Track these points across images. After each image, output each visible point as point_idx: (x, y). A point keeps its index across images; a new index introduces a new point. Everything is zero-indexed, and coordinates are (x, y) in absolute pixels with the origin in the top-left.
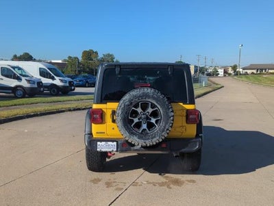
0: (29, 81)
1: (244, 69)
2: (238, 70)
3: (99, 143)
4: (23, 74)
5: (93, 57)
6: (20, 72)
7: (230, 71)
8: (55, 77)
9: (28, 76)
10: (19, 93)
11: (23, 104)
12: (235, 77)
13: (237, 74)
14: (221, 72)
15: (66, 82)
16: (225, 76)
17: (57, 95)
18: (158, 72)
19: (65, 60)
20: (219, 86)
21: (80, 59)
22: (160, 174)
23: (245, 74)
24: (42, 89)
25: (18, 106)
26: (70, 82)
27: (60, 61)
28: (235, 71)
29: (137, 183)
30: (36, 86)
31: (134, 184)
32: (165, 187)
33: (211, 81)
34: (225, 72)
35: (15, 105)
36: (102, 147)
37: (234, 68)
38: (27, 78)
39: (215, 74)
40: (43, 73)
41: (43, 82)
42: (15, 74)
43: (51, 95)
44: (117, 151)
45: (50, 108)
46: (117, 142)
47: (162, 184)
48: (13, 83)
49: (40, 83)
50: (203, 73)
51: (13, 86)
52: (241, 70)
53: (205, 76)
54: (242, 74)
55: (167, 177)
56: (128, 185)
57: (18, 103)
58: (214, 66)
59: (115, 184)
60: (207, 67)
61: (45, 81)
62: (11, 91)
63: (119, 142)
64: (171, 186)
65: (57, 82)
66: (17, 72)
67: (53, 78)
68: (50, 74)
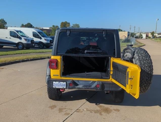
0: (26, 40)
1: (159, 34)
2: (155, 35)
3: (54, 82)
4: (23, 35)
5: (67, 25)
6: (21, 34)
7: (150, 35)
8: (42, 37)
9: (25, 37)
10: (20, 46)
11: (21, 54)
12: (153, 39)
13: (154, 37)
14: (144, 36)
15: (48, 40)
16: (146, 38)
17: (43, 48)
18: (96, 35)
19: (51, 28)
20: (142, 45)
21: (60, 27)
22: (96, 104)
23: (159, 38)
24: (33, 45)
25: (18, 55)
26: (50, 41)
27: (48, 28)
28: (153, 35)
29: (80, 110)
30: (30, 43)
31: (78, 110)
32: (98, 114)
33: (138, 42)
34: (147, 36)
35: (17, 54)
36: (56, 85)
37: (153, 34)
38: (25, 38)
39: (141, 37)
40: (35, 35)
41: (35, 40)
42: (18, 35)
43: (39, 48)
44: (66, 88)
45: (37, 56)
46: (66, 82)
47: (96, 112)
48: (16, 41)
49: (32, 41)
50: (133, 36)
51: (17, 42)
52: (157, 35)
53: (134, 38)
54: (157, 38)
55: (101, 106)
56: (73, 111)
57: (18, 53)
58: (140, 32)
59: (65, 110)
60: (135, 33)
61: (36, 40)
62: (15, 46)
63: (68, 82)
64: (103, 113)
65: (43, 40)
66: (19, 34)
67: (41, 38)
68: (39, 36)
